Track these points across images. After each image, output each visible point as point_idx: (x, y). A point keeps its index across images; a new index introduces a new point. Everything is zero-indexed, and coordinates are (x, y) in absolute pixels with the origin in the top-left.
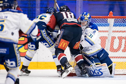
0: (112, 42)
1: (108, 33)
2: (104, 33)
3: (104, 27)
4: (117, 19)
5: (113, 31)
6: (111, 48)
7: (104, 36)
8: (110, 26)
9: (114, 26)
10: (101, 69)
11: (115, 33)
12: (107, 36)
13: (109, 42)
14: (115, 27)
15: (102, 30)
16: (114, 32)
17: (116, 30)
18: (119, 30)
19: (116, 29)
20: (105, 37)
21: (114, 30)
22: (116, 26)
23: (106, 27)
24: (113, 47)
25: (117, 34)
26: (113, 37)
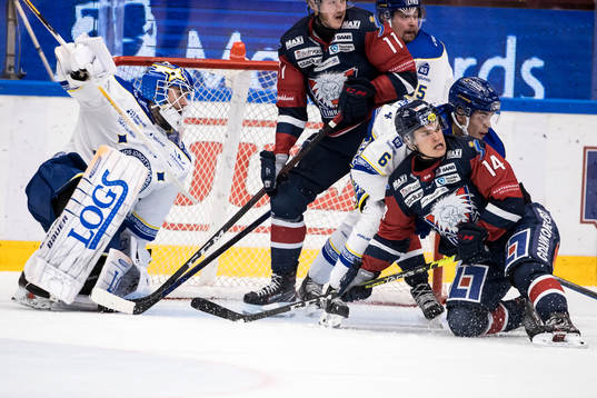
0: (242, 169)
1: (225, 128)
2: (212, 127)
3: (209, 104)
4: (264, 73)
5: (247, 121)
6: (238, 190)
7: (210, 140)
8: (235, 102)
9: (250, 100)
10: (107, 173)
11: (254, 130)
12: (222, 140)
13: (229, 167)
14: (254, 105)
15: (202, 116)
16: (250, 125)
17: (260, 118)
18: (269, 119)
19: (257, 112)
20: (213, 143)
21: (251, 117)
22: (259, 101)
23: (220, 104)
24: (243, 186)
25: (261, 134)
26: (247, 147)
